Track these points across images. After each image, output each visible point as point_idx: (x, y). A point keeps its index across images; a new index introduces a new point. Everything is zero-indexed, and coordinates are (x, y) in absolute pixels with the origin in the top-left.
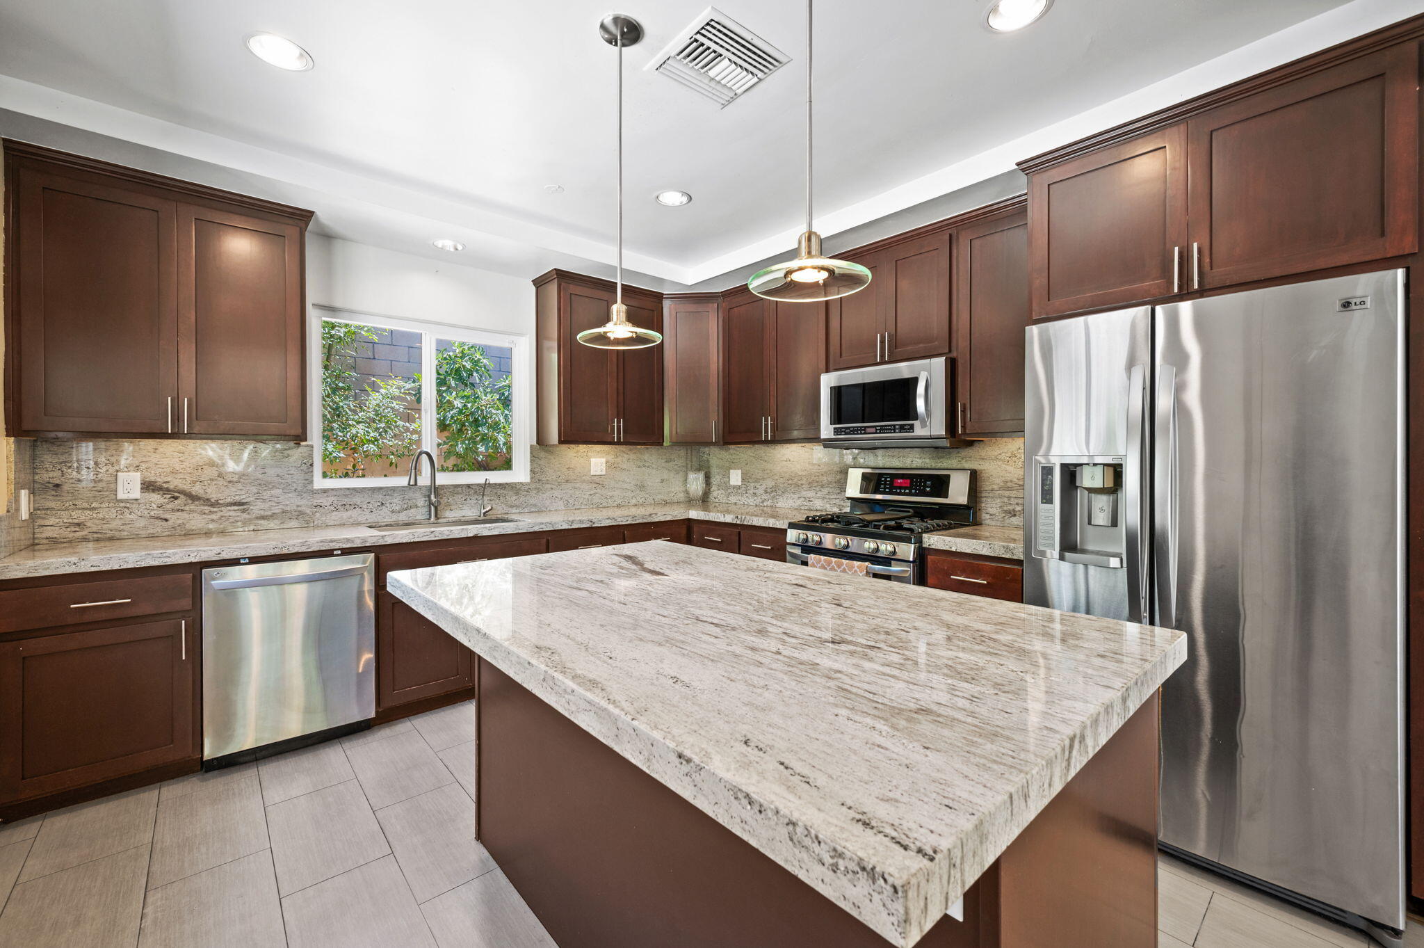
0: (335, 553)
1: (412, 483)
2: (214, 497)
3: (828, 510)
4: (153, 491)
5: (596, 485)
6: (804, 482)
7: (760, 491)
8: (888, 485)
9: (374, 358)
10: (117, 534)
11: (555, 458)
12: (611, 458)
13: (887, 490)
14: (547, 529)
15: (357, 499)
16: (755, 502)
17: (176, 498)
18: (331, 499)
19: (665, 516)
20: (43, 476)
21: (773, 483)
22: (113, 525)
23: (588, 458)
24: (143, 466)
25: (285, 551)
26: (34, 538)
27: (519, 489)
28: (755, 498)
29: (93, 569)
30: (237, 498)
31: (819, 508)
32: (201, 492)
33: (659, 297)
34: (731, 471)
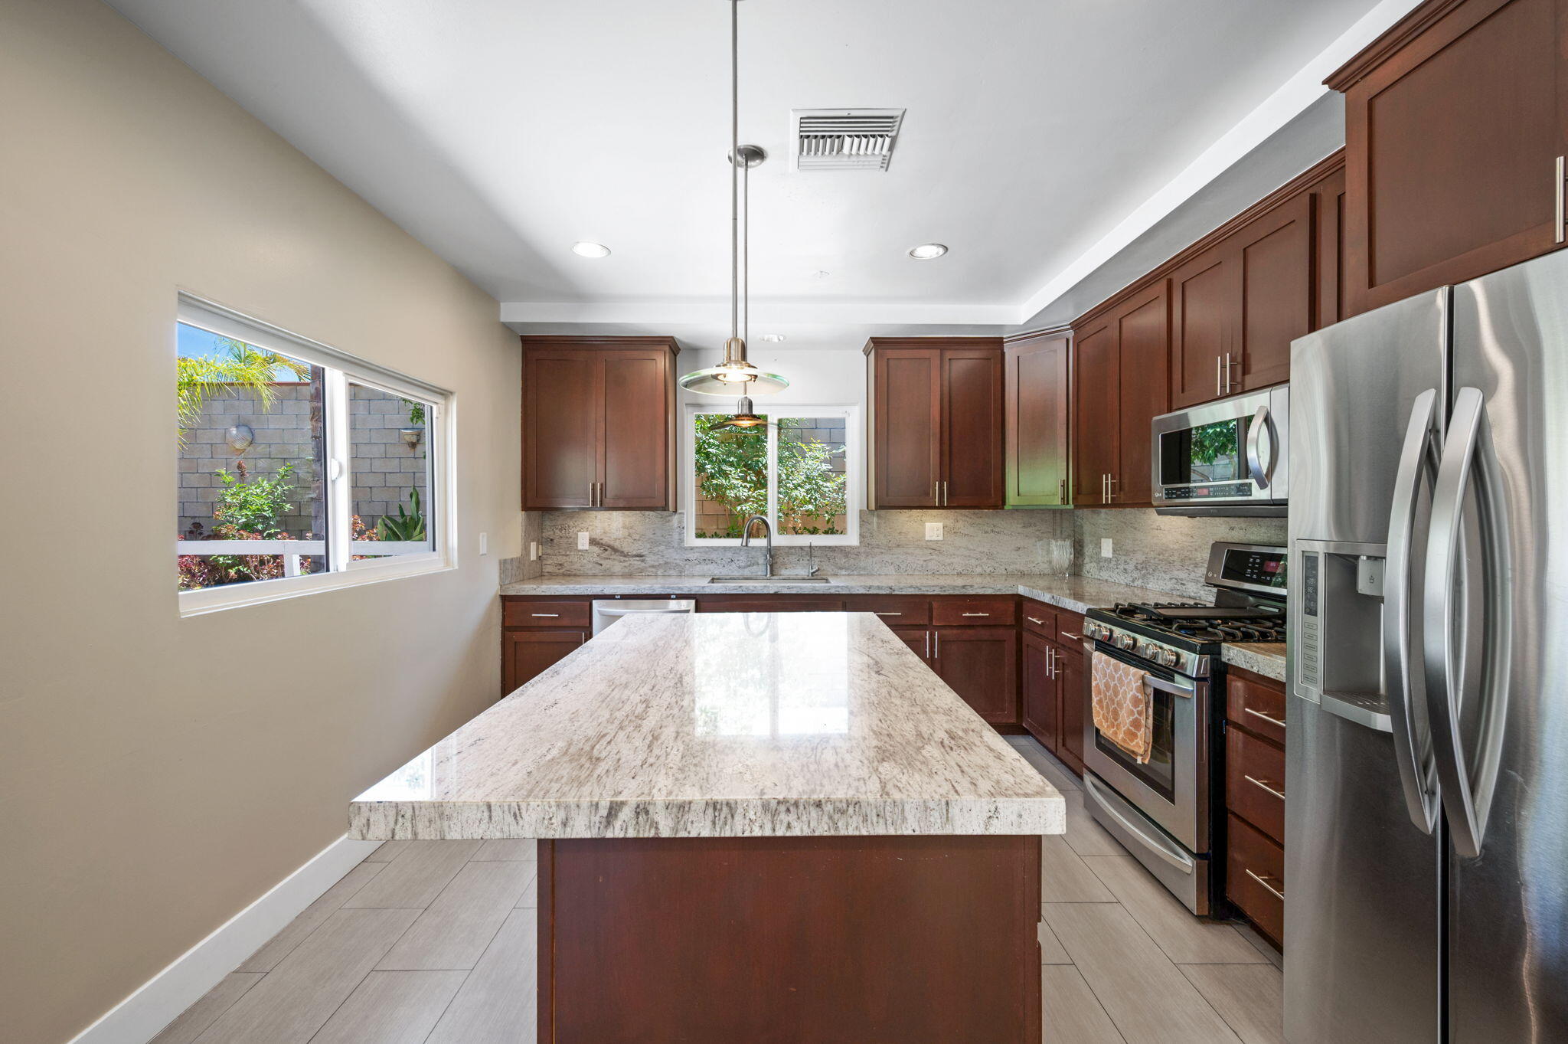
0: (672, 597)
1: (744, 544)
2: (626, 550)
3: (1202, 598)
4: (595, 545)
5: (932, 551)
6: (1176, 558)
7: (1130, 567)
8: (1256, 569)
9: (816, 428)
10: (578, 572)
11: (885, 523)
12: (950, 523)
13: (1255, 577)
14: (844, 593)
15: (714, 556)
16: (1126, 581)
17: (606, 550)
18: (696, 555)
19: (984, 589)
20: (547, 534)
21: (1143, 558)
22: (575, 567)
23: (923, 523)
24: (590, 528)
25: (639, 592)
26: (542, 572)
27: (849, 552)
28: (1126, 575)
29: (543, 594)
30: (639, 552)
31: (1192, 594)
32: (619, 546)
33: (998, 342)
34: (1103, 540)
